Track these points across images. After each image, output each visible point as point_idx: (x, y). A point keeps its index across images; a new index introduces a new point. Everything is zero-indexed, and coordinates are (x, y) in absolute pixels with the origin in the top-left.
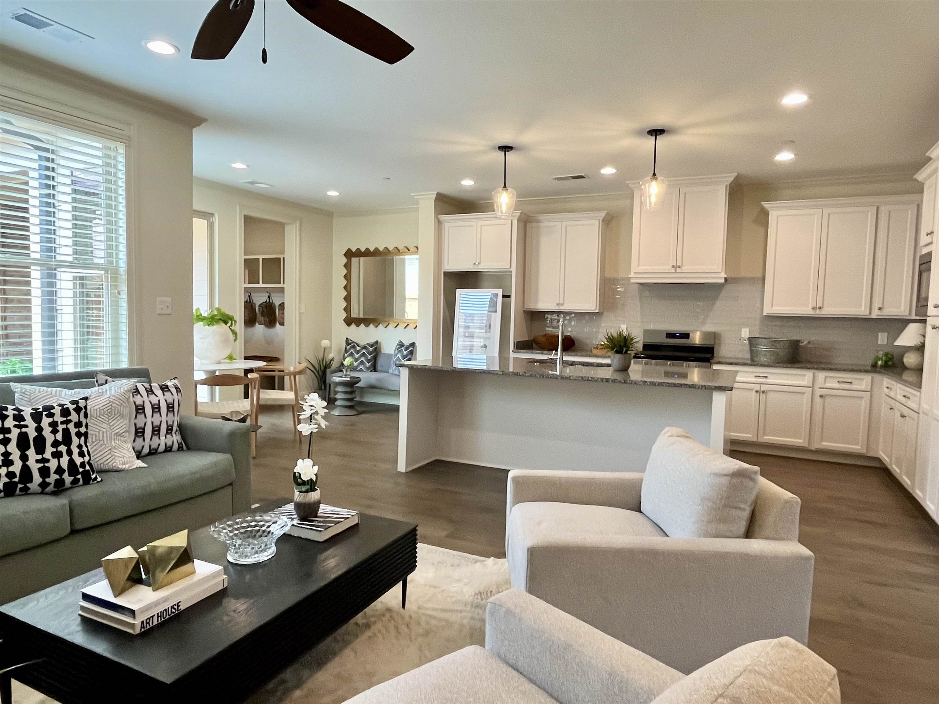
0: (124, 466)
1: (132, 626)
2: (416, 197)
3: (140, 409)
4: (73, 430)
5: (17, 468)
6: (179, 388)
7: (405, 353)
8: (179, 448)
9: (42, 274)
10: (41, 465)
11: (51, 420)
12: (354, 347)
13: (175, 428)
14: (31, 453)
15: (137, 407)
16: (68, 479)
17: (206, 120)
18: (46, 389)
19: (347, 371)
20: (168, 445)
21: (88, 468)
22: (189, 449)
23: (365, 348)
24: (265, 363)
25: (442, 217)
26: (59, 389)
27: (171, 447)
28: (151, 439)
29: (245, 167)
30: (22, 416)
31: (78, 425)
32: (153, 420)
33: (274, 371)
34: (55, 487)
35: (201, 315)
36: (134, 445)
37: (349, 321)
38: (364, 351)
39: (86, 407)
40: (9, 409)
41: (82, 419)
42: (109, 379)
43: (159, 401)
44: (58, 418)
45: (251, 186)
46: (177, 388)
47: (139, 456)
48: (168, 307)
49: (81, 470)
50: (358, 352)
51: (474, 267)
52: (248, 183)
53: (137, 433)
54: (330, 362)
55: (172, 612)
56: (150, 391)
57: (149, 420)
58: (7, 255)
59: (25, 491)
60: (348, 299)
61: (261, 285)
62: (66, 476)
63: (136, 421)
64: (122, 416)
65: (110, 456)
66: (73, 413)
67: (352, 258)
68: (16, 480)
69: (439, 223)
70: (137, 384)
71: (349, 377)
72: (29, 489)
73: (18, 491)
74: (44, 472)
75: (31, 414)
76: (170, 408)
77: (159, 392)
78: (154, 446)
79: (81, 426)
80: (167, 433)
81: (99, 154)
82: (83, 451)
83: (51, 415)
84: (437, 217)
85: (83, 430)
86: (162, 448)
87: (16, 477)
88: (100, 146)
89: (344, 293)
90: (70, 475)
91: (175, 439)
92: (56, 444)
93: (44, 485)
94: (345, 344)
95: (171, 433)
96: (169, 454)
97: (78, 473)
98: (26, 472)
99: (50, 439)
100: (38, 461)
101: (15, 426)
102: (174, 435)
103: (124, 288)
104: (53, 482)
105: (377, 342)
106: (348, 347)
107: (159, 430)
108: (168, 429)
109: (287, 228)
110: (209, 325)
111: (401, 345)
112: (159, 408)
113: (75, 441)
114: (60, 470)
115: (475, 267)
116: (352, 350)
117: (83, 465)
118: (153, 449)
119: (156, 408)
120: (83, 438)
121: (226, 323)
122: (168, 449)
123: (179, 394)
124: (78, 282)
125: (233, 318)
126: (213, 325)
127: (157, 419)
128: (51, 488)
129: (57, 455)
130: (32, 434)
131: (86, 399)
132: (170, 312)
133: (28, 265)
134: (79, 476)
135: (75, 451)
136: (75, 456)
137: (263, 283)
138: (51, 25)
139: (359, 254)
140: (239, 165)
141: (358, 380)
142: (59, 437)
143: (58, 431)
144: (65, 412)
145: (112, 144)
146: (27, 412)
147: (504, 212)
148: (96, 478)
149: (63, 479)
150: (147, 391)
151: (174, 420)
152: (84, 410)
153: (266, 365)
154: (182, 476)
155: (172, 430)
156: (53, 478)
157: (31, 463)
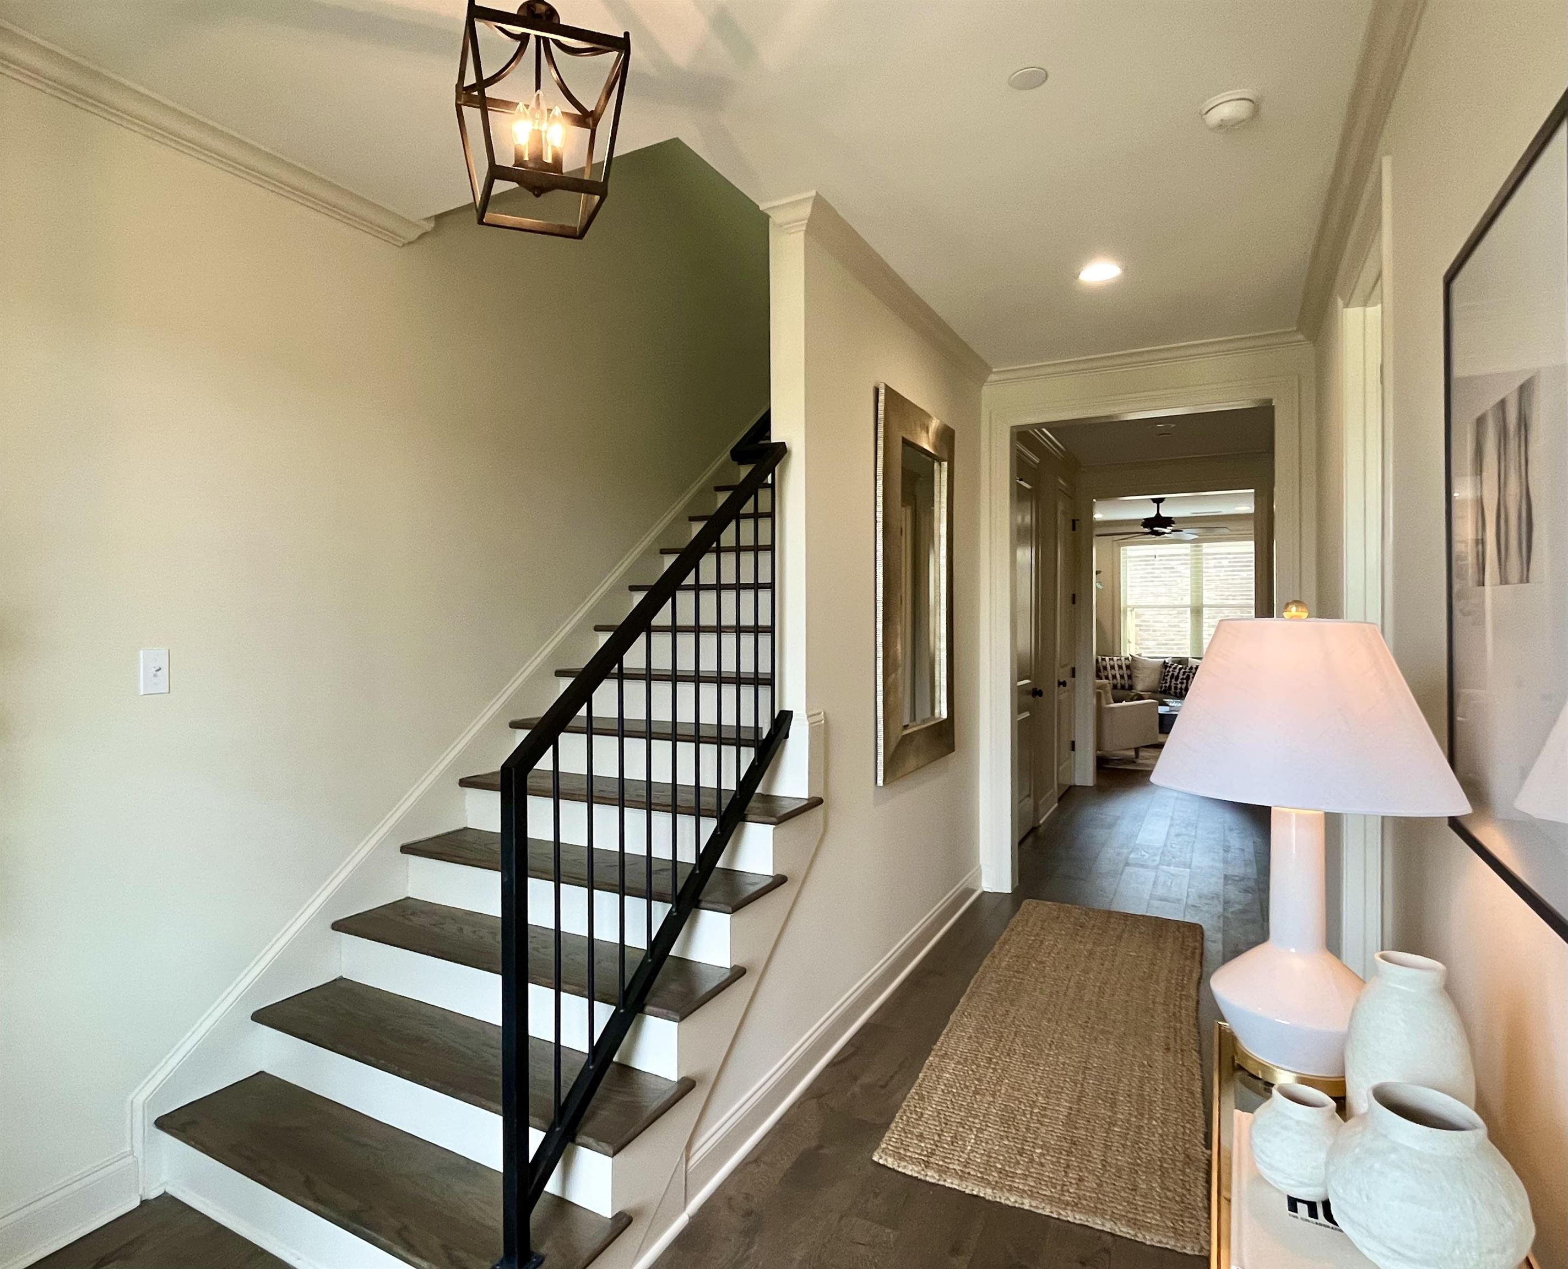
5: (1167, 685)
14: (1173, 680)
66: (1194, 669)
74: (1176, 688)
92: (1182, 679)
98: (1170, 686)
99: (1181, 676)
114: (1181, 689)
129: (1182, 683)
156: (1179, 691)
157: (1172, 684)
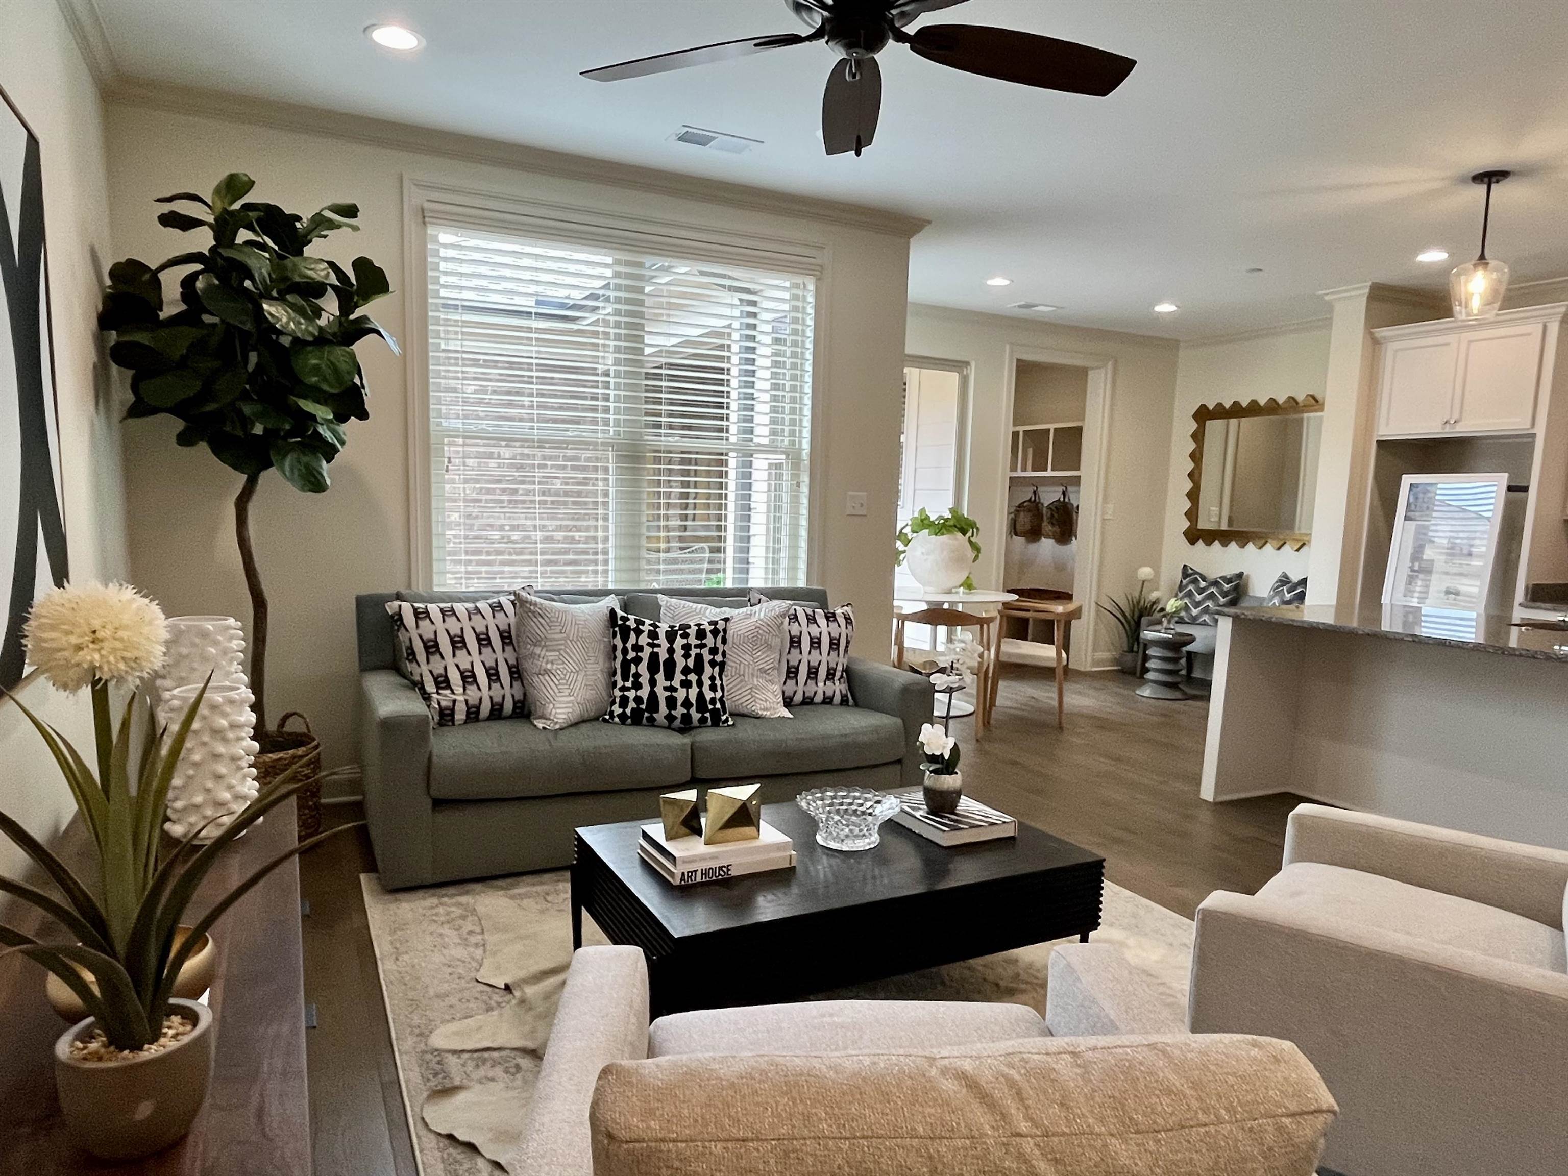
0: (765, 713)
1: (672, 874)
2: (1327, 298)
3: (795, 642)
4: (707, 657)
5: (644, 693)
6: (850, 619)
7: (1288, 596)
8: (842, 701)
9: (737, 461)
10: (669, 694)
11: (684, 641)
12: (1195, 581)
13: (838, 674)
14: (660, 677)
15: (791, 638)
16: (696, 716)
17: (929, 222)
18: (691, 604)
19: (1169, 622)
20: (827, 694)
21: (718, 706)
22: (856, 705)
23: (1215, 583)
24: (1017, 597)
25: (1383, 332)
26: (705, 606)
27: (832, 698)
28: (806, 684)
29: (1007, 282)
30: (657, 633)
31: (714, 651)
32: (810, 658)
33: (1028, 611)
34: (681, 723)
35: (928, 517)
36: (785, 688)
37: (1193, 536)
38: (1213, 589)
39: (725, 631)
40: (646, 624)
41: (719, 644)
42: (763, 598)
43: (820, 633)
44: (693, 641)
45: (1025, 311)
46: (848, 619)
47: (788, 703)
48: (862, 505)
49: (710, 707)
50: (1200, 592)
51: (1443, 429)
52: (1020, 307)
53: (788, 672)
54: (1152, 606)
55: (720, 875)
56: (811, 619)
57: (805, 658)
58: (676, 439)
59: (652, 722)
60: (1193, 496)
61: (1049, 473)
62: (693, 711)
63: (789, 657)
64: (769, 647)
65: (750, 696)
66: (709, 634)
67: (1208, 423)
68: (643, 707)
69: (1375, 344)
70: (798, 608)
71: (1173, 632)
72: (655, 720)
73: (644, 721)
74: (671, 702)
75: (667, 632)
76: (834, 644)
77: (822, 621)
78: (809, 694)
79: (717, 653)
80: (827, 678)
81: (786, 296)
82: (716, 685)
83: (685, 636)
84: (1371, 334)
85: (719, 658)
86: (819, 698)
87: (643, 703)
88: (787, 284)
89: (1189, 485)
90: (698, 711)
91: (838, 688)
92: (686, 671)
93: (670, 718)
94: (1180, 574)
95: (833, 679)
96: (827, 706)
97: (707, 710)
98: (653, 696)
99: (680, 663)
100: (666, 689)
101: (648, 644)
102: (837, 683)
103: (805, 479)
104: (679, 716)
105: (1240, 575)
106: (1184, 582)
107: (816, 673)
108: (828, 674)
109: (1091, 374)
110: (936, 535)
111: (1284, 581)
112: (819, 643)
113: (708, 669)
114: (687, 704)
115: (1447, 430)
116: (1191, 587)
117: (713, 701)
118: (808, 698)
119: (816, 643)
120: (717, 669)
121: (964, 533)
122: (828, 701)
123: (850, 627)
124: (773, 472)
125: (975, 524)
126: (943, 534)
127: (815, 657)
128: (677, 723)
129: (686, 684)
130: (663, 656)
131: (726, 620)
132: (864, 513)
133: (724, 451)
134: (708, 715)
135: (707, 683)
136: (706, 689)
137: (1052, 470)
138: (714, 138)
139: (1221, 413)
140: (999, 282)
141: (1191, 639)
142: (691, 663)
143: (690, 656)
144: (701, 634)
145: (799, 280)
146: (663, 628)
147: (1475, 312)
148: (727, 720)
149: (690, 715)
150: (808, 619)
151: (841, 662)
152: (722, 634)
153: (1017, 600)
154: (829, 737)
155: (834, 675)
156: (680, 711)
157: (659, 690)
